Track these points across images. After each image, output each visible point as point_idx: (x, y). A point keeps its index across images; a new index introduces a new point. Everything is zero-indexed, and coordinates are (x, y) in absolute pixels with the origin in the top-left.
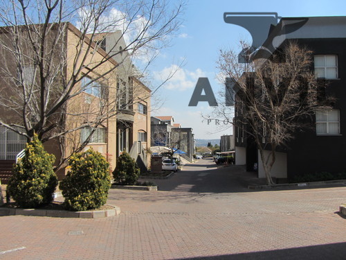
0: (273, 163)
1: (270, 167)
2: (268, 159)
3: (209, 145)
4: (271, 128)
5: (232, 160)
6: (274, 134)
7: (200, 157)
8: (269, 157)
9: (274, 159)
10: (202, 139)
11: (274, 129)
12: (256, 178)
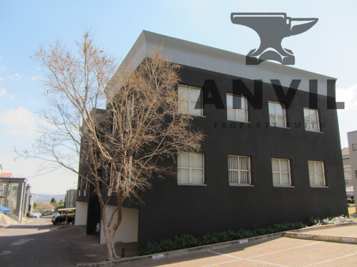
0: (119, 224)
1: (113, 231)
2: (112, 219)
3: (53, 201)
4: (118, 170)
5: (71, 219)
6: (122, 179)
7: (38, 215)
8: (113, 215)
9: (120, 219)
10: (46, 194)
11: (123, 171)
12: (97, 245)
